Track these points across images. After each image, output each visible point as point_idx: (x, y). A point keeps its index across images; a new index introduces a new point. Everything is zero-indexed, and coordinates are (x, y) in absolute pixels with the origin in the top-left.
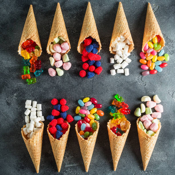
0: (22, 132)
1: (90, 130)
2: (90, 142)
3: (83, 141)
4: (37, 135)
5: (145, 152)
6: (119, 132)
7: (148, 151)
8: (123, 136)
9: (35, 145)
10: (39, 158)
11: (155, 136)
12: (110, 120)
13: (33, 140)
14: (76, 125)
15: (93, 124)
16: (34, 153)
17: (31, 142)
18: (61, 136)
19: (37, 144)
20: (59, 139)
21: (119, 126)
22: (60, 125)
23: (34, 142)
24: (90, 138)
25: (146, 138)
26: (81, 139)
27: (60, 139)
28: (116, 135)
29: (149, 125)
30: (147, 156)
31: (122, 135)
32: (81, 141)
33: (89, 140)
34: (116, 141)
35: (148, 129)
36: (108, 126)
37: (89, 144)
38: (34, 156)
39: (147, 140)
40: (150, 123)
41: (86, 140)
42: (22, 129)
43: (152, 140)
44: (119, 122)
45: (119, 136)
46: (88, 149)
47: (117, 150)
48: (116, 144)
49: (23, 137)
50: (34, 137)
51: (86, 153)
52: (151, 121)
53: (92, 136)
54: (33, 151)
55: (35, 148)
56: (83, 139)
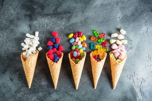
0: (21, 55)
1: (80, 57)
3: (74, 65)
5: (114, 75)
6: (98, 58)
7: (116, 74)
9: (30, 65)
10: (31, 77)
11: (122, 63)
12: (92, 52)
13: (29, 61)
14: (69, 54)
15: (81, 53)
16: (28, 72)
17: (27, 63)
18: (58, 60)
19: (31, 65)
21: (98, 55)
22: (56, 53)
23: (29, 63)
24: (80, 62)
25: (116, 64)
26: (73, 64)
27: (58, 62)
28: (96, 61)
29: (118, 55)
30: (116, 78)
31: (100, 61)
32: (73, 65)
33: (79, 64)
34: (96, 65)
35: (117, 58)
36: (90, 55)
37: (79, 67)
38: (28, 74)
39: (116, 66)
40: (119, 54)
41: (76, 64)
42: (22, 53)
43: (120, 66)
44: (98, 53)
45: (98, 62)
46: (78, 71)
47: (96, 73)
48: (96, 68)
49: (22, 59)
50: (29, 59)
51: (77, 74)
52: (120, 53)
53: (81, 61)
54: (27, 70)
55: (29, 68)
56: (75, 64)
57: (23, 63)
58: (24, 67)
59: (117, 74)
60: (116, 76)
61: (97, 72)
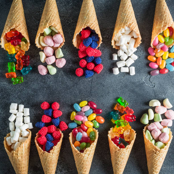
0: (4, 142)
1: (88, 141)
2: (86, 156)
3: (78, 154)
4: (22, 146)
5: (152, 167)
6: (122, 143)
7: (156, 166)
8: (126, 148)
9: (20, 158)
11: (165, 148)
12: (111, 129)
13: (18, 152)
14: (71, 134)
15: (91, 133)
16: (19, 168)
17: (14, 155)
18: (52, 148)
19: (22, 157)
20: (49, 152)
21: (122, 136)
22: (51, 134)
23: (18, 155)
24: (87, 150)
25: (155, 151)
26: (76, 152)
27: (51, 151)
28: (118, 147)
29: (159, 134)
30: (155, 172)
32: (76, 154)
33: (85, 153)
34: (118, 154)
35: (157, 140)
36: (109, 135)
37: (85, 158)
38: (19, 171)
39: (155, 153)
40: (159, 132)
41: (81, 153)
42: (5, 138)
43: (162, 154)
44: (122, 131)
45: (121, 149)
46: (85, 163)
47: (119, 165)
48: (118, 158)
49: (6, 149)
50: (18, 149)
51: (82, 168)
52: (161, 130)
53: (89, 148)
54: (17, 165)
55: (20, 161)
56: (79, 152)
57: (9, 154)
58: (11, 160)
59: (158, 165)
60: (155, 169)
61: (120, 163)
